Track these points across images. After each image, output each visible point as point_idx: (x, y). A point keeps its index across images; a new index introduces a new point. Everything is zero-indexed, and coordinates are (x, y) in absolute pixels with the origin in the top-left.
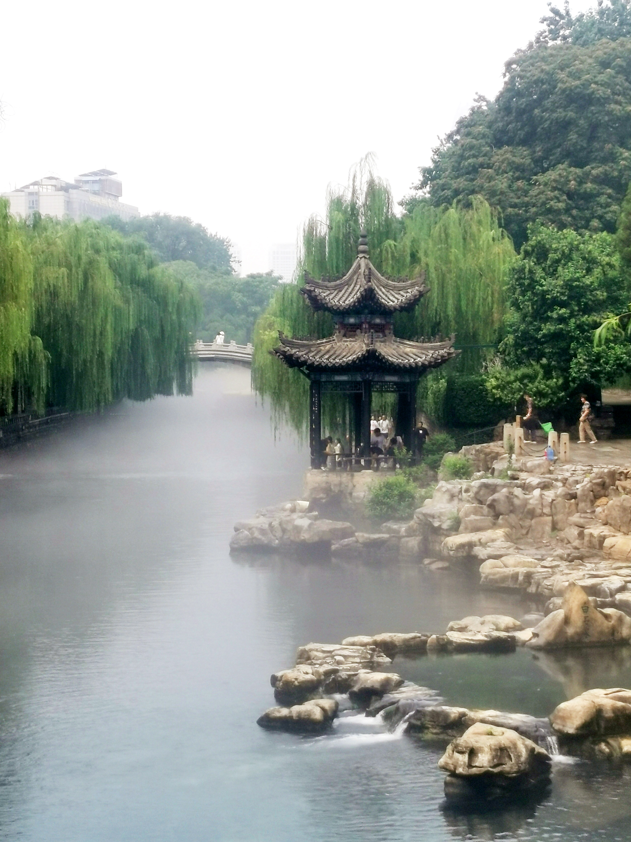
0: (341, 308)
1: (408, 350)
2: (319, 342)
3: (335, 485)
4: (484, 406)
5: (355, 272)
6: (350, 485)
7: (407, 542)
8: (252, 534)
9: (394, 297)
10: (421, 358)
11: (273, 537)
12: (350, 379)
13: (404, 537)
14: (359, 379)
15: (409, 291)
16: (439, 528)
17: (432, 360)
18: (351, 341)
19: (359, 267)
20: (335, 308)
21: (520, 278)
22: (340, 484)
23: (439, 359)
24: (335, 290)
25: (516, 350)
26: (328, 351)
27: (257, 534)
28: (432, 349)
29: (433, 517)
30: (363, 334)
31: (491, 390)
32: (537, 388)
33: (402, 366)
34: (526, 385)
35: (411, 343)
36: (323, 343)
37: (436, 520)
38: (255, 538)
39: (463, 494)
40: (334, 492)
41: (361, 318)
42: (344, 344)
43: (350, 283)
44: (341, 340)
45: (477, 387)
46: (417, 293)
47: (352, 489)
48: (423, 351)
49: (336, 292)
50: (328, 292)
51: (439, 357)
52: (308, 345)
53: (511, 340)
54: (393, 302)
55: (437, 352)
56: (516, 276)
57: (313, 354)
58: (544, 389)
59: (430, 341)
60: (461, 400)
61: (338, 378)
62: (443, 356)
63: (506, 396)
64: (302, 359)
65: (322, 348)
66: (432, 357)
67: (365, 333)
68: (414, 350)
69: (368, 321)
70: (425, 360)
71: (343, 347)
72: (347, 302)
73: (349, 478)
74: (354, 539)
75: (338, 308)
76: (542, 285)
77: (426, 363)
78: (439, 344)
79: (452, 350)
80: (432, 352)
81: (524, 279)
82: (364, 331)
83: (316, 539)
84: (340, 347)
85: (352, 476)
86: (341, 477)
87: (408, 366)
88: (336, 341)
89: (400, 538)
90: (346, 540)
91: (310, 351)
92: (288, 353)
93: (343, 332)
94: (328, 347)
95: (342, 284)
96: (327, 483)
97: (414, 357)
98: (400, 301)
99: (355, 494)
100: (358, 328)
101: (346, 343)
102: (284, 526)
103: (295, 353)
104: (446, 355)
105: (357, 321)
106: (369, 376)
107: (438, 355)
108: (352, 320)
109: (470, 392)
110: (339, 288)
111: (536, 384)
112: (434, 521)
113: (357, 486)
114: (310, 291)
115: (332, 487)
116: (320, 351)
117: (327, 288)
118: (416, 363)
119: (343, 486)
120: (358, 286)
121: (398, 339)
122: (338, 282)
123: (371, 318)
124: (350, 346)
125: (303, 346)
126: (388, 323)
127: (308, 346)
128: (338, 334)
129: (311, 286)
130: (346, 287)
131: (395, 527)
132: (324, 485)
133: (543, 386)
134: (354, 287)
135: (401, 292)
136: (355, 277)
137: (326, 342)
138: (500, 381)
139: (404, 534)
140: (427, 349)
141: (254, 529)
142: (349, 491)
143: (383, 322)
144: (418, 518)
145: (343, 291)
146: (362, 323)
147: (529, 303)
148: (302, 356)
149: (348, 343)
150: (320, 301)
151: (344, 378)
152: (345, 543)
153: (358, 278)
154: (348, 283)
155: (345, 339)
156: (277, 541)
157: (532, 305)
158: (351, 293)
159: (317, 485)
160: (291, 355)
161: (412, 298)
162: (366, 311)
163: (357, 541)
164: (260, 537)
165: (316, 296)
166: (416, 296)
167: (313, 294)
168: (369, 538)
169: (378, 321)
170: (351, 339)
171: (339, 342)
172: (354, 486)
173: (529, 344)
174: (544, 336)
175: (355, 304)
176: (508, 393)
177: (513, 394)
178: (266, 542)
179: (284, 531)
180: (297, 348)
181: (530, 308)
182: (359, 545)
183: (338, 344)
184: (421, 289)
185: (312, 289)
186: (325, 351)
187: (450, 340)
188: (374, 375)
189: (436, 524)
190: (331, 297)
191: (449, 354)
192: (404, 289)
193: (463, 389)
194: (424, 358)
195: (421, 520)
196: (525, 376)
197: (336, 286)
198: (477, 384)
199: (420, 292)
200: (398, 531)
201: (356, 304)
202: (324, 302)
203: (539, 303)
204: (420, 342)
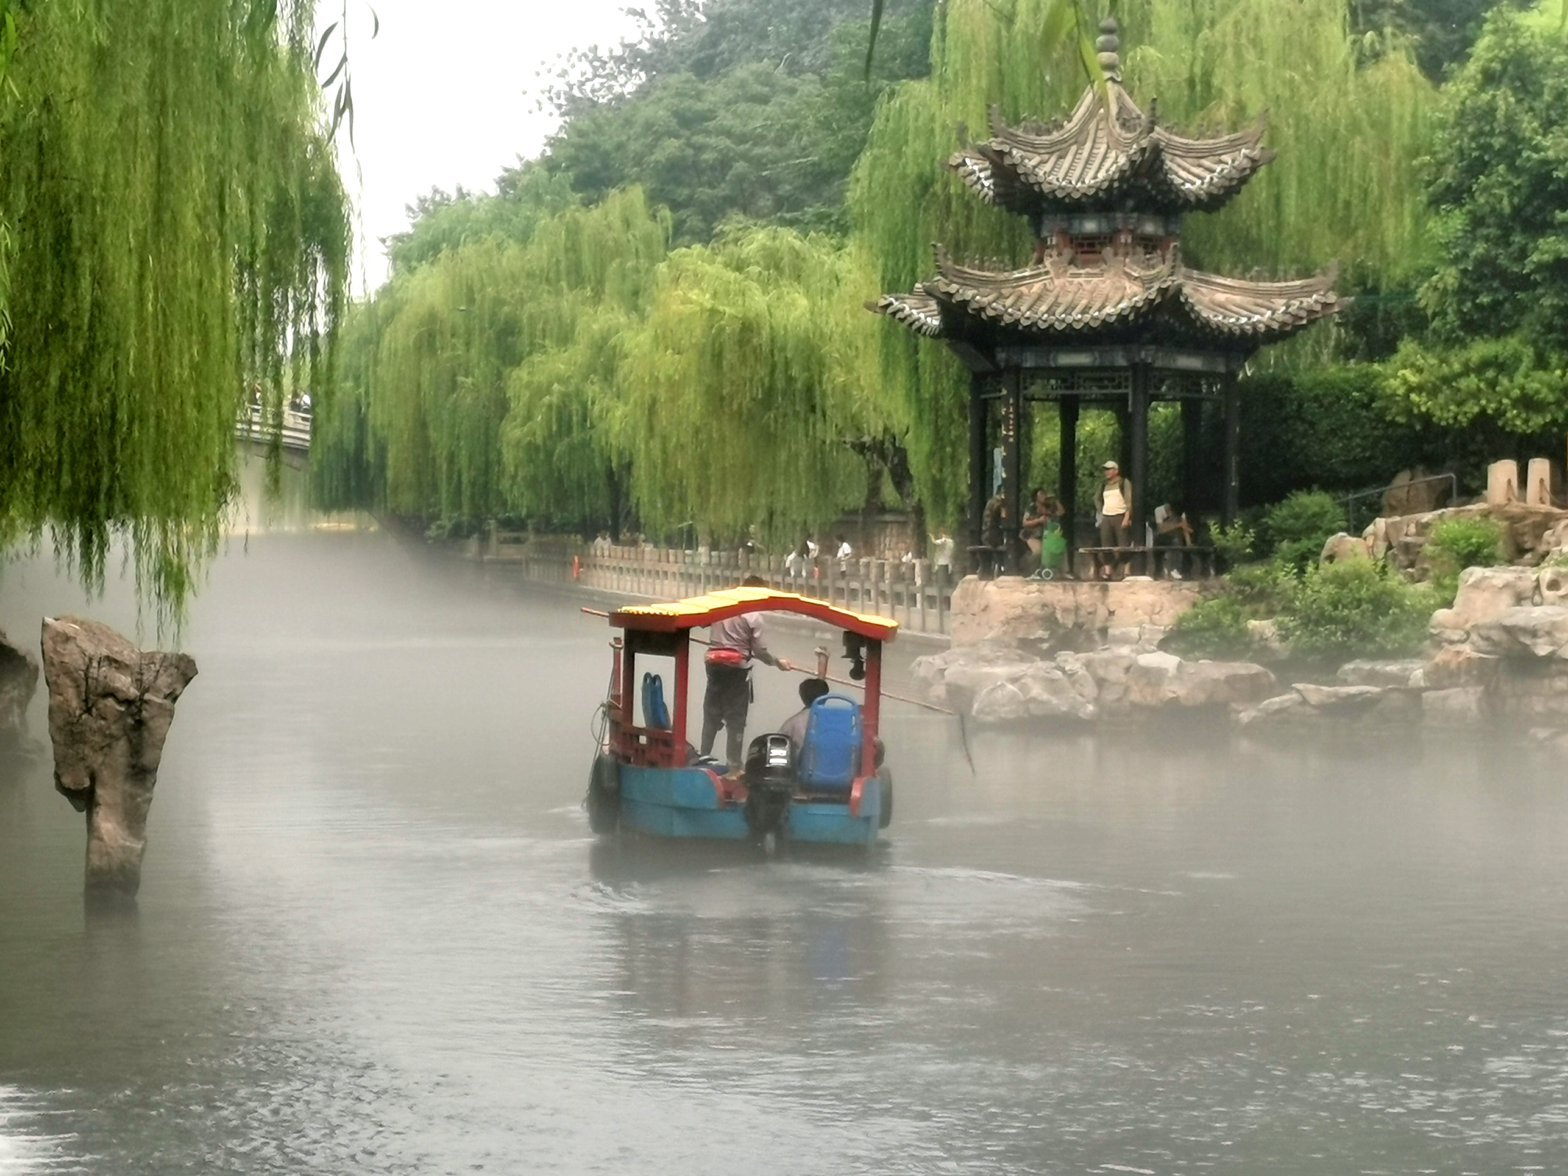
0: (1076, 196)
1: (1221, 297)
2: (1017, 275)
3: (1065, 610)
4: (1365, 438)
5: (1091, 114)
6: (1102, 612)
7: (1445, 698)
8: (1024, 688)
9: (1189, 172)
10: (1262, 315)
11: (1079, 698)
12: (1097, 363)
13: (1426, 689)
14: (1121, 361)
15: (1225, 158)
16: (1550, 659)
17: (1287, 318)
18: (1088, 275)
19: (1101, 101)
20: (1060, 194)
21: (1481, 133)
22: (1077, 608)
23: (1301, 318)
24: (1051, 153)
25: (1461, 302)
26: (1039, 298)
27: (1037, 691)
28: (1280, 294)
29: (1534, 633)
30: (1121, 258)
31: (1407, 396)
32: (1522, 388)
33: (1226, 330)
34: (1493, 384)
35: (1228, 282)
36: (1024, 278)
37: (1540, 641)
38: (1033, 700)
39: (1547, 593)
40: (1064, 626)
41: (1114, 219)
42: (1071, 283)
43: (1081, 139)
44: (1065, 271)
45: (1348, 394)
46: (1246, 163)
47: (1107, 620)
48: (1260, 301)
49: (1053, 159)
50: (1037, 159)
51: (1303, 314)
52: (995, 282)
53: (1450, 280)
54: (1193, 183)
55: (1296, 303)
56: (1471, 129)
57: (1009, 302)
58: (1537, 392)
59: (1273, 276)
60: (1312, 424)
61: (1066, 359)
62: (1311, 312)
63: (1444, 408)
64: (990, 313)
65: (1024, 289)
66: (1285, 313)
67: (1126, 255)
68: (1238, 298)
69: (1131, 227)
70: (1272, 319)
71: (1071, 288)
72: (1089, 180)
73: (1097, 593)
74: (1294, 696)
75: (1069, 195)
76: (1537, 149)
77: (1276, 326)
78: (1298, 283)
79: (1332, 298)
80: (1284, 301)
81: (1492, 133)
82: (1121, 251)
83: (1201, 697)
84: (1063, 287)
85: (1105, 590)
86: (1075, 592)
87: (1238, 332)
88: (1052, 275)
89: (1416, 694)
90: (1277, 699)
91: (1000, 296)
92: (958, 298)
93: (1068, 253)
94: (1037, 288)
95: (1064, 141)
96: (1044, 605)
97: (1245, 313)
98: (1207, 180)
99: (1111, 631)
100: (1103, 245)
101: (1076, 280)
102: (1101, 673)
103: (974, 297)
104: (1318, 308)
105: (1105, 227)
106: (1146, 355)
107: (1299, 308)
108: (1090, 226)
109: (1331, 404)
110: (1059, 150)
111: (1519, 379)
112: (1535, 645)
113: (1119, 613)
114: (1001, 153)
115: (1059, 616)
116: (1020, 296)
117: (1034, 148)
118: (1254, 326)
119: (1083, 612)
120: (1103, 148)
121: (1195, 273)
122: (1056, 135)
123: (1138, 219)
124: (1088, 287)
125: (985, 282)
126: (1170, 235)
127: (997, 284)
128: (1055, 258)
129: (1002, 143)
130: (1074, 148)
131: (1392, 668)
132: (1037, 611)
133: (1536, 385)
134: (1093, 148)
135: (1206, 162)
136: (1092, 126)
137: (1032, 277)
138: (1426, 375)
139: (1422, 684)
140: (1269, 294)
141: (1028, 681)
142: (1098, 625)
143: (1161, 232)
144: (1487, 639)
145: (1069, 158)
146: (1117, 232)
147: (1503, 192)
148: (990, 304)
149: (1081, 280)
150: (1022, 178)
151: (1082, 359)
152: (1276, 707)
153: (1097, 129)
154: (1078, 138)
155: (1073, 270)
156: (1091, 708)
157: (1511, 194)
158: (1087, 162)
159: (1019, 611)
160: (965, 303)
161: (1235, 174)
162: (1130, 203)
163: (1304, 702)
164: (1045, 697)
165: (1014, 166)
166: (1244, 169)
167: (1007, 161)
168: (1336, 695)
169: (1149, 228)
170: (1088, 270)
171: (1058, 276)
172: (1112, 613)
173: (1492, 290)
174: (1541, 267)
175: (1110, 186)
176: (1447, 404)
177: (1460, 404)
178: (1064, 709)
179: (1101, 683)
180: (975, 287)
181: (1505, 202)
182: (1309, 710)
183: (1057, 282)
184: (1256, 153)
185: (1006, 149)
186: (1035, 296)
187: (1324, 273)
188: (1157, 351)
189: (1542, 649)
190: (1047, 167)
191: (1326, 305)
192: (1211, 152)
193: (1316, 399)
194: (1269, 313)
195: (1495, 644)
196: (1485, 364)
197: (1053, 144)
198: (1346, 387)
199: (1253, 160)
200: (1402, 679)
201: (1116, 185)
202: (1032, 180)
203: (1524, 191)
204: (1251, 279)
